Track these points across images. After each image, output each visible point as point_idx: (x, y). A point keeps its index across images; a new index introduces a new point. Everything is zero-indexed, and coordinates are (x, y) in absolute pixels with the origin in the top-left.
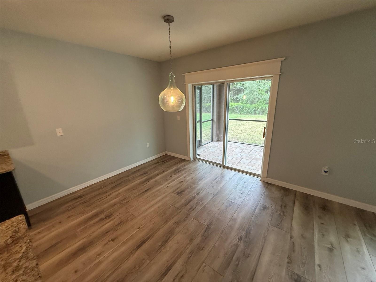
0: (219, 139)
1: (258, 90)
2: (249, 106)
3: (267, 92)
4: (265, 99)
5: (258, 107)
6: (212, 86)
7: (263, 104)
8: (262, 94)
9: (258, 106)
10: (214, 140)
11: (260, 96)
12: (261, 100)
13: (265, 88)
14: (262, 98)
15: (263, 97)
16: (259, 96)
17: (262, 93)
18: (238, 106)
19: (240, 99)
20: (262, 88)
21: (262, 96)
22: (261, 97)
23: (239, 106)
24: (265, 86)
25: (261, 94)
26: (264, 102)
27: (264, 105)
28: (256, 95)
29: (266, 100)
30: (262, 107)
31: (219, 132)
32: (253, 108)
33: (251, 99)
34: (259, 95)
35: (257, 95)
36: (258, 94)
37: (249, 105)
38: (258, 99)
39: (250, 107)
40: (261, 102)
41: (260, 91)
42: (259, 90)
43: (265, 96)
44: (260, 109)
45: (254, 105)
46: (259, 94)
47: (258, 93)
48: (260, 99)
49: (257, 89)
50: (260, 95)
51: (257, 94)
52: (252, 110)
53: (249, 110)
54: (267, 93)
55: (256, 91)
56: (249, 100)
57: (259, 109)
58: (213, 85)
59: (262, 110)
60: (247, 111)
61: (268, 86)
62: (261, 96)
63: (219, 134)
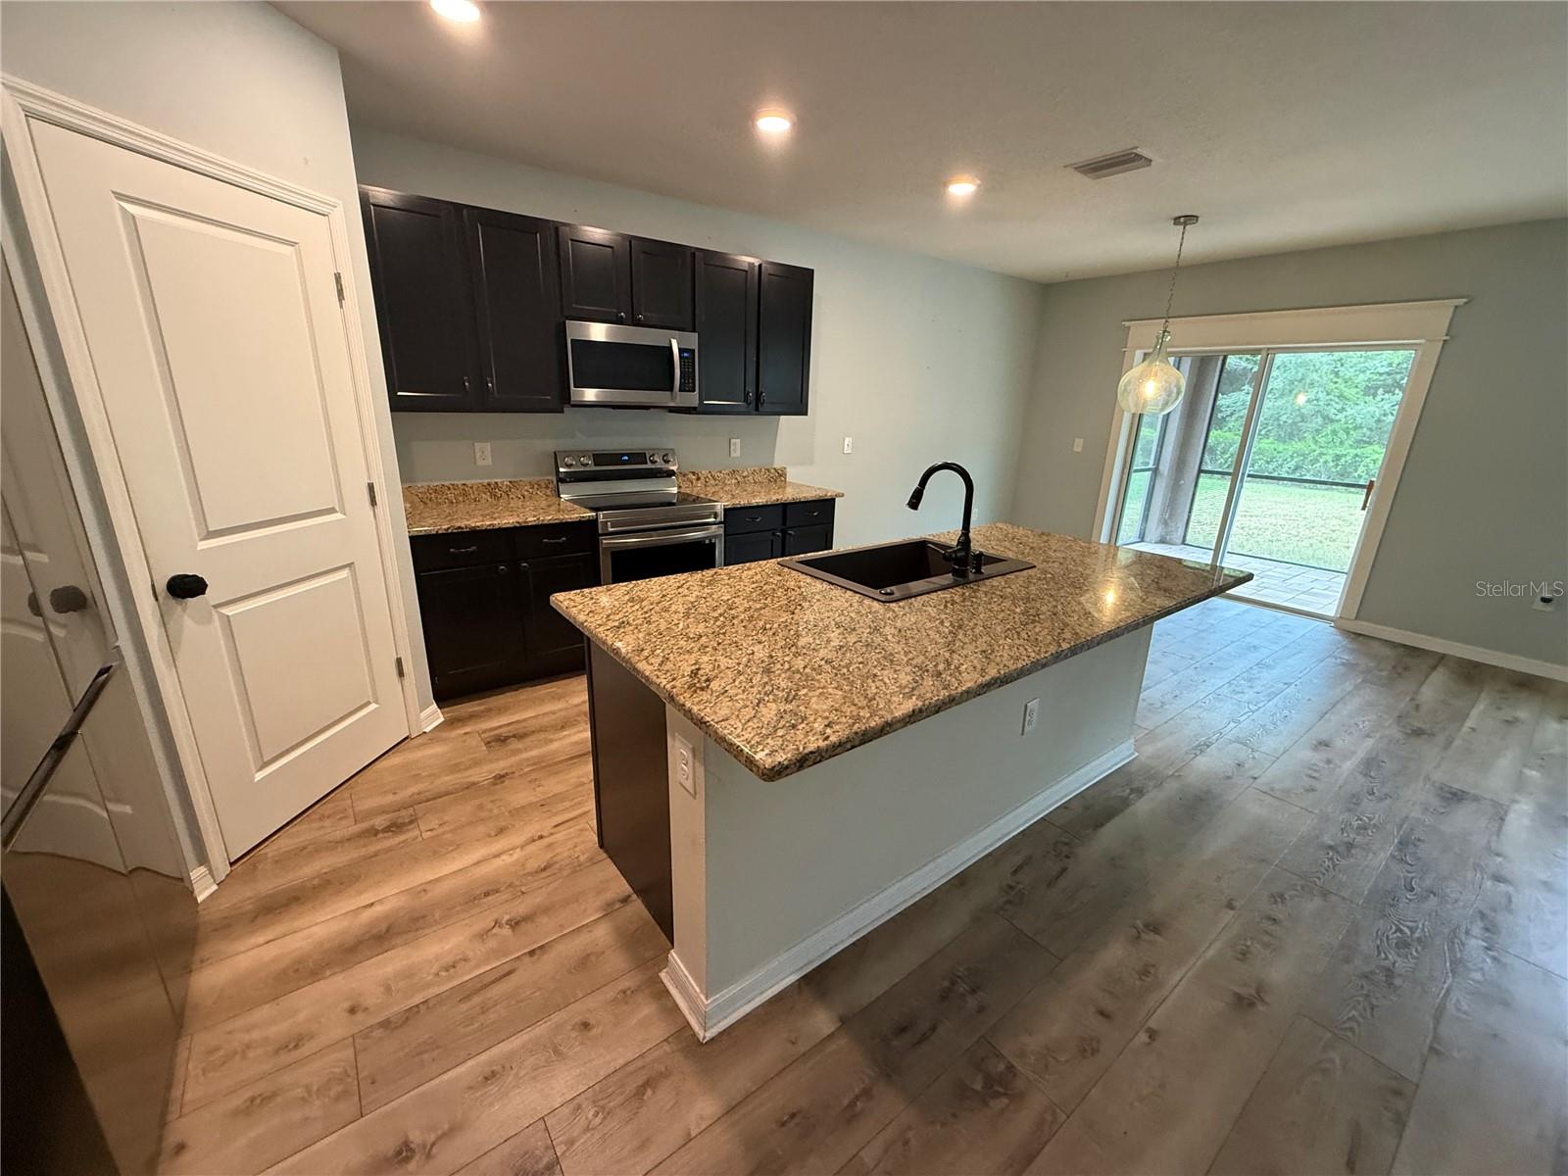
0: (1168, 538)
1: (1331, 380)
2: (1273, 446)
3: (1372, 391)
4: (1359, 421)
5: (1317, 452)
6: (1175, 361)
7: (1342, 443)
8: (1348, 399)
9: (1314, 451)
10: (1147, 539)
11: (1336, 406)
12: (1336, 426)
13: (1364, 372)
14: (1346, 417)
15: (1350, 411)
16: (1328, 405)
17: (1345, 394)
18: (1220, 443)
19: (1232, 414)
20: (1352, 370)
21: (1343, 409)
22: (1338, 411)
23: (1223, 445)
24: (1366, 364)
25: (1341, 396)
26: (1348, 433)
27: (1350, 445)
28: (1315, 402)
29: (1361, 428)
30: (1338, 457)
31: (1171, 515)
32: (1292, 456)
33: (1284, 418)
34: (1331, 400)
35: (1321, 403)
36: (1328, 398)
37: (1272, 443)
38: (1320, 420)
39: (1275, 450)
40: (1334, 432)
41: (1337, 385)
42: (1335, 380)
43: (1359, 407)
44: (1326, 462)
45: (1297, 445)
46: (1331, 397)
47: (1328, 394)
48: (1332, 421)
49: (1324, 376)
50: (1337, 403)
51: (1320, 395)
52: (1281, 466)
53: (1268, 463)
54: (1375, 395)
55: (1316, 385)
56: (1278, 419)
57: (1318, 465)
58: (1178, 359)
59: (1334, 470)
60: (1256, 467)
61: (1385, 363)
62: (1339, 407)
63: (1169, 521)
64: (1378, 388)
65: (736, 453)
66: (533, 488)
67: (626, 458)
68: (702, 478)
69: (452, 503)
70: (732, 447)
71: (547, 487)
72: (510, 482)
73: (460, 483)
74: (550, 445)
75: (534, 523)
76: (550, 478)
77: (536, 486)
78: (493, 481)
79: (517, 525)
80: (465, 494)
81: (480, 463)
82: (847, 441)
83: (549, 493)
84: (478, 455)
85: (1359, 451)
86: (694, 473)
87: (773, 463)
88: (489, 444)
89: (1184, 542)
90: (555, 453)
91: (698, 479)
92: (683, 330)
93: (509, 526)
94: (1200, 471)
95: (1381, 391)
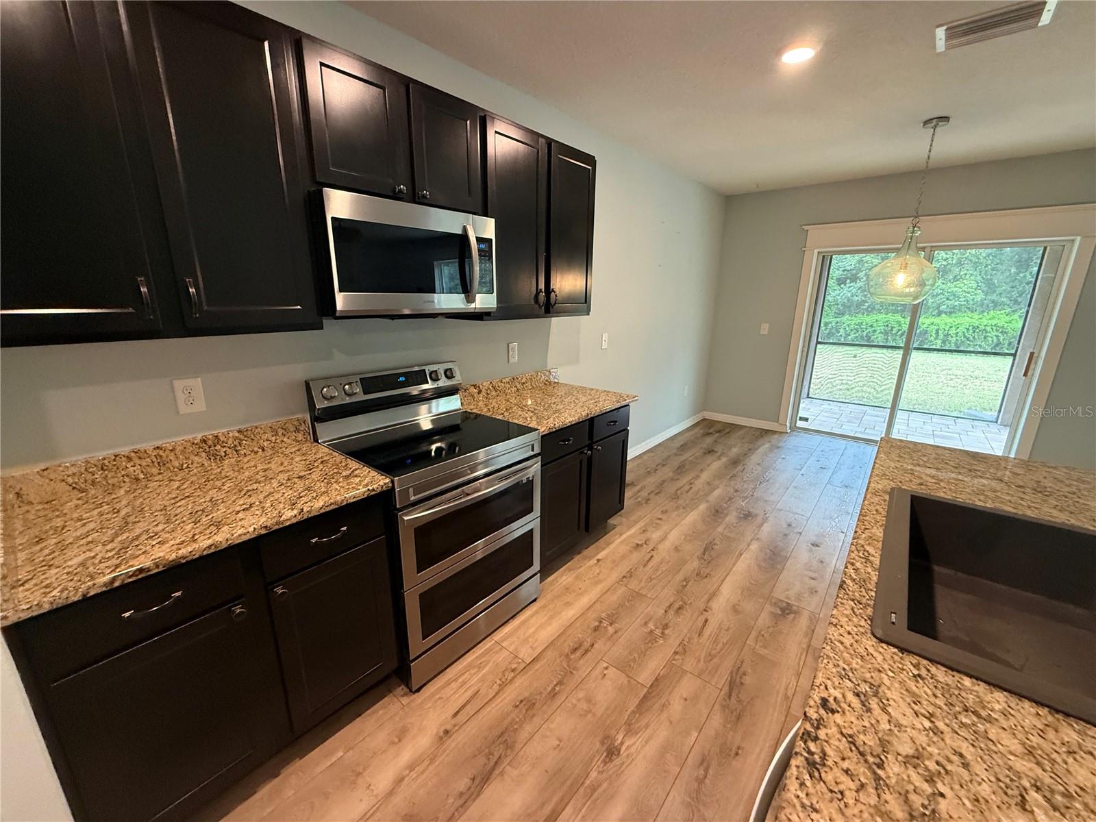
64: (847, 278)
65: (515, 358)
66: (277, 434)
67: (403, 379)
68: (484, 390)
69: (137, 479)
70: (511, 353)
71: (297, 430)
72: (239, 431)
73: (148, 446)
74: (299, 372)
75: (294, 520)
76: (300, 416)
77: (280, 432)
78: (208, 434)
79: (263, 532)
80: (162, 463)
81: (184, 409)
82: (605, 336)
83: (300, 437)
84: (181, 397)
85: (838, 320)
86: (474, 386)
87: (546, 366)
88: (199, 379)
89: (808, 397)
90: (307, 384)
91: (480, 392)
92: (474, 213)
93: (247, 537)
94: (818, 343)
95: (848, 281)
